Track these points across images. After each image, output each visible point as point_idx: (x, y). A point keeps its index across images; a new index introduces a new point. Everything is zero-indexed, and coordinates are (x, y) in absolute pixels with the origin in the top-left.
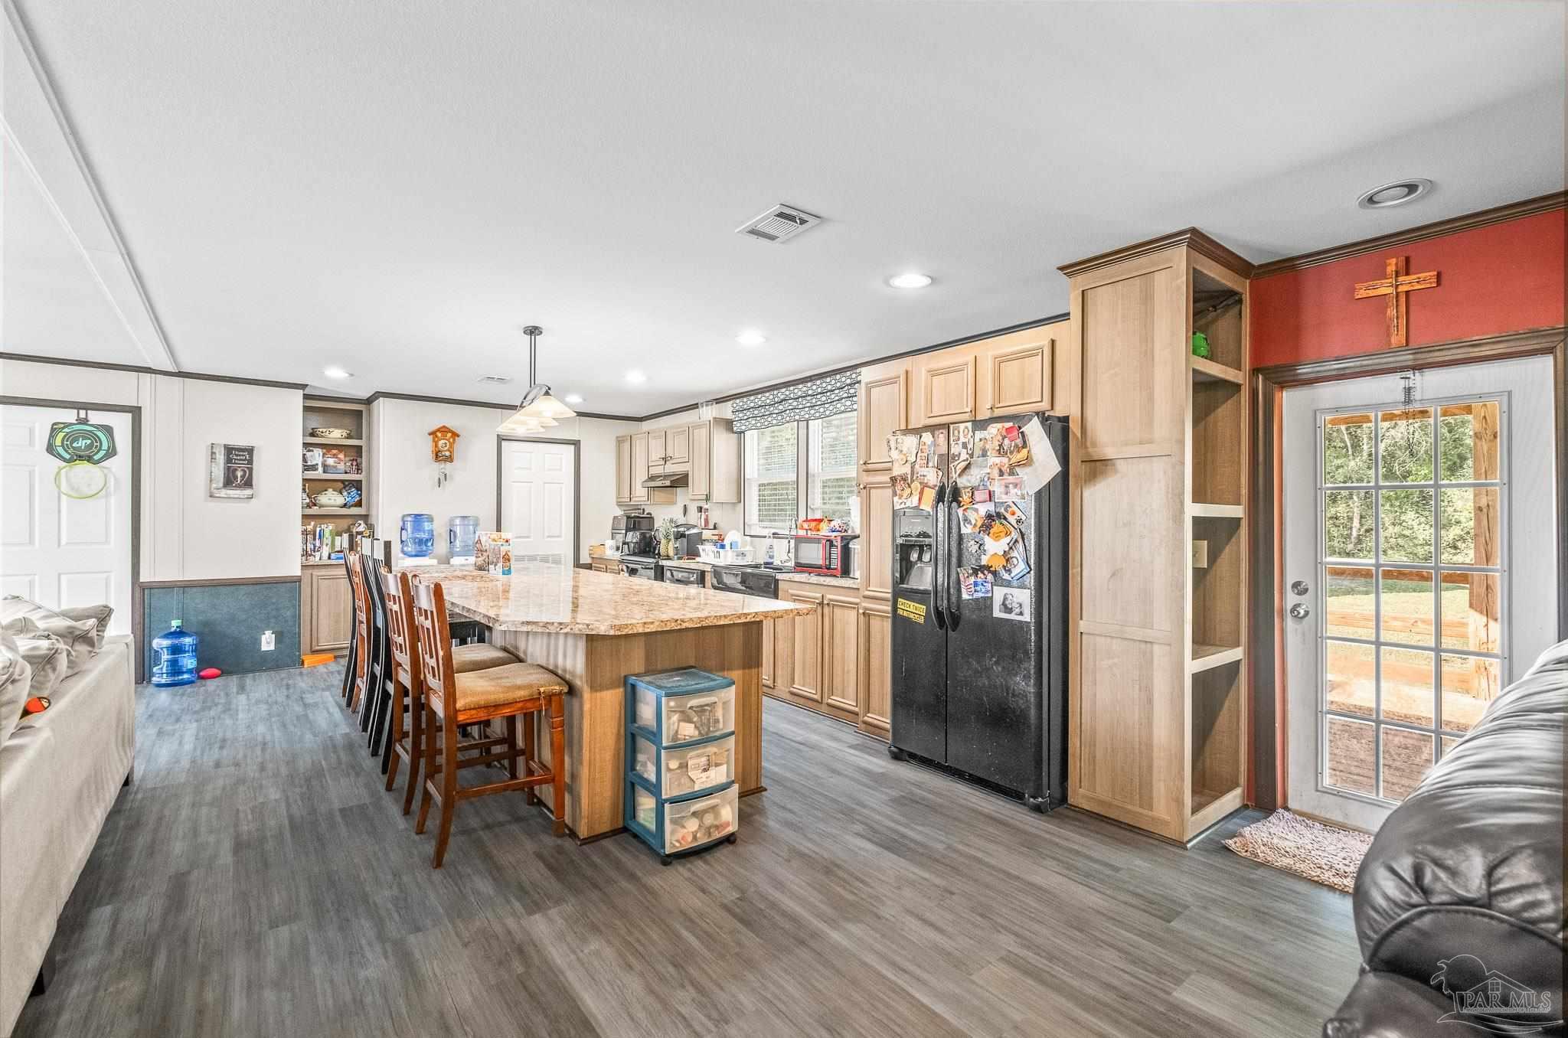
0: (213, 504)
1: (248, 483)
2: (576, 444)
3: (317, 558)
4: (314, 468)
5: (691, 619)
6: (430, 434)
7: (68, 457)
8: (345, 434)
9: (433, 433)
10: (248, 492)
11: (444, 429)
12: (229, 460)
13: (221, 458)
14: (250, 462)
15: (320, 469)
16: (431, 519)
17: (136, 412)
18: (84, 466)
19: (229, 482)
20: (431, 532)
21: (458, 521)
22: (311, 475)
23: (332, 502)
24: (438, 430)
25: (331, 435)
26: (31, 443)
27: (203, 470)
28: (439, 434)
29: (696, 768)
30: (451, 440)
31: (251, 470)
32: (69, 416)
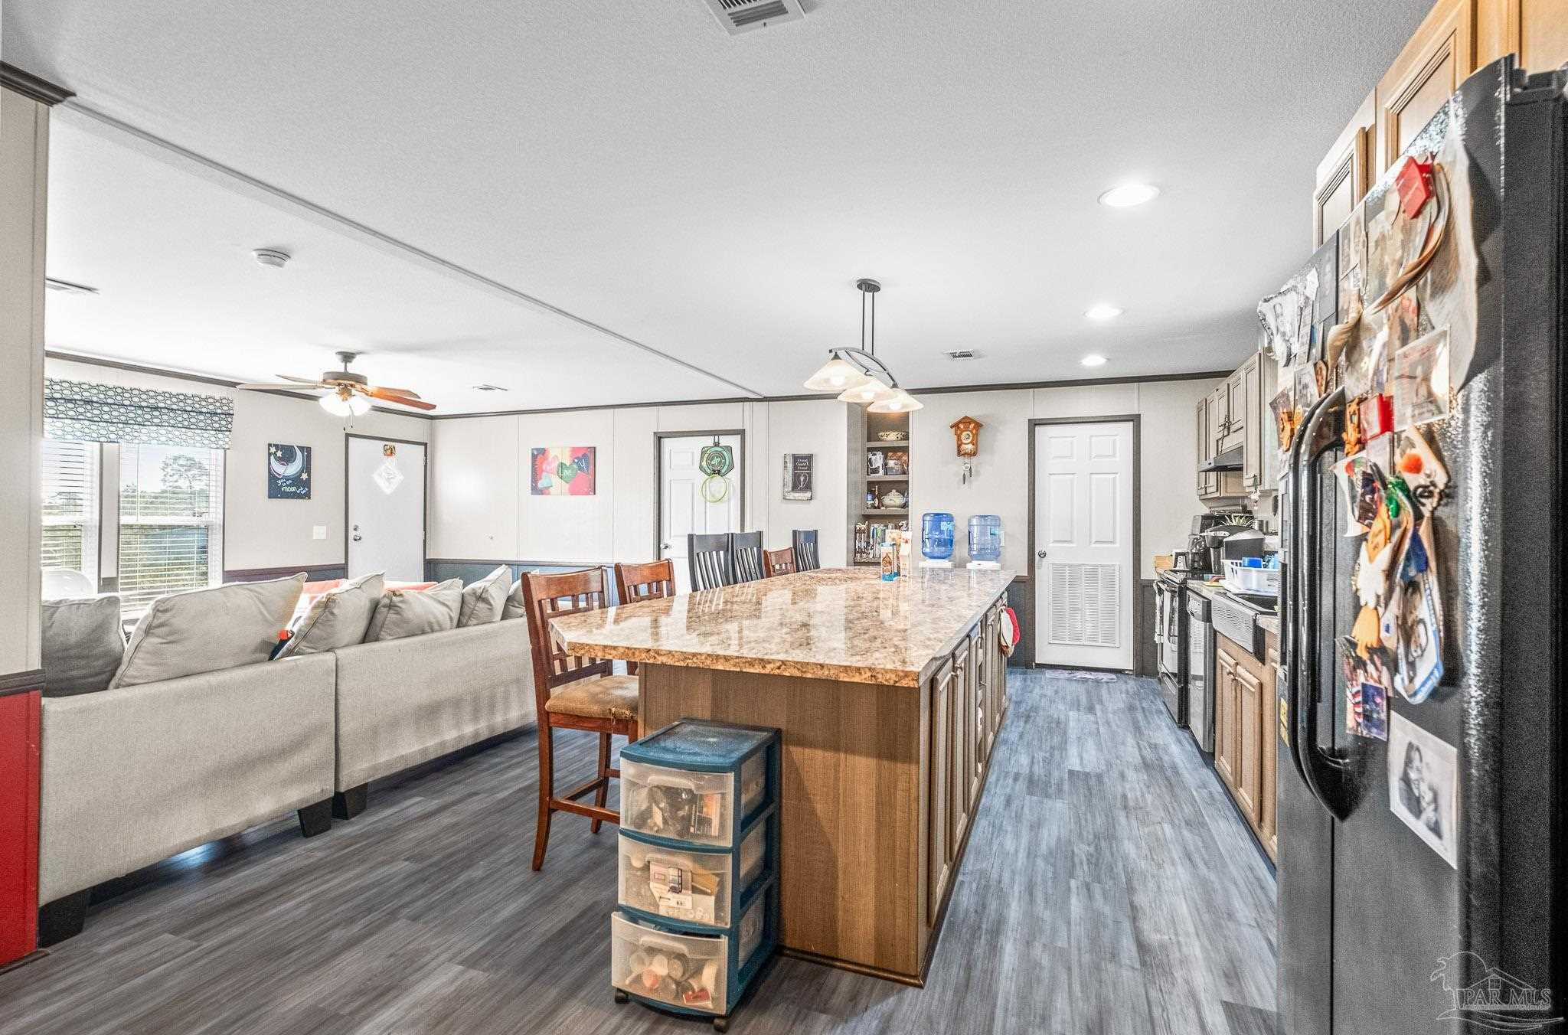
0: (785, 506)
1: (808, 487)
2: (1135, 419)
3: (871, 556)
4: (875, 471)
5: (670, 652)
6: (952, 427)
7: (709, 471)
8: (900, 436)
9: (956, 426)
10: (808, 494)
11: (966, 421)
12: (795, 468)
13: (790, 466)
14: (810, 468)
15: (881, 472)
16: (950, 518)
17: (741, 433)
18: (717, 477)
19: (795, 487)
20: (951, 533)
21: (975, 522)
22: (873, 477)
23: (892, 503)
24: (960, 422)
25: (889, 438)
26: (693, 464)
27: (780, 475)
28: (962, 426)
29: (663, 880)
30: (974, 431)
31: (810, 475)
32: (709, 441)
